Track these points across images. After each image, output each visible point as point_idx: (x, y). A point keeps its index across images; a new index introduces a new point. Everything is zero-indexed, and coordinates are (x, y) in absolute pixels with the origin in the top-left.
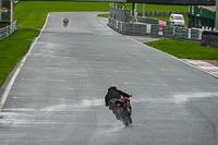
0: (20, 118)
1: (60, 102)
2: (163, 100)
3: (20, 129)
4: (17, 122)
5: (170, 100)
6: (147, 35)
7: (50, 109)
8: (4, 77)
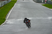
0: (11, 22)
1: (21, 18)
2: (46, 18)
3: (11, 24)
4: (11, 23)
5: (47, 18)
6: (42, 3)
7: (19, 20)
8: (8, 12)
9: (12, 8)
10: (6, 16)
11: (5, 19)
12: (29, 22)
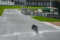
1: (8, 34)
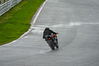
0: (42, 30)
4: (40, 32)
8: (35, 11)
9: (43, 3)
10: (31, 18)
11: (30, 25)
12: (54, 37)
